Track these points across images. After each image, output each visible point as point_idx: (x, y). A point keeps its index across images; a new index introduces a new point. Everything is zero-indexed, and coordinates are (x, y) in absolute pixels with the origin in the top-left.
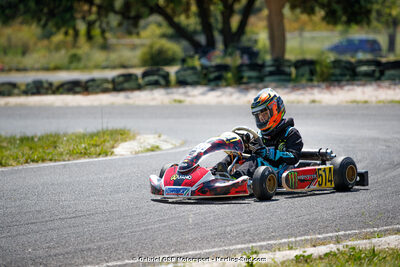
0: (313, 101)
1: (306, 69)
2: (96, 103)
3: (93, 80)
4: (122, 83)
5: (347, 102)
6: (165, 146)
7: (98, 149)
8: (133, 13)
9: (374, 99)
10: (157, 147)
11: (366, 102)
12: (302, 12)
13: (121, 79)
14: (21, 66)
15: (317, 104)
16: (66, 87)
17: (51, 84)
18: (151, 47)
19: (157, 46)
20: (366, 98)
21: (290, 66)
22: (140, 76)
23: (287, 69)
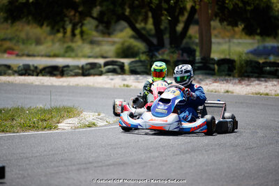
0: (227, 92)
1: (226, 67)
2: (65, 84)
3: (68, 66)
4: (89, 69)
5: (253, 93)
6: (100, 123)
7: (45, 124)
8: (105, 19)
9: (273, 92)
10: (94, 124)
11: (267, 94)
12: (228, 25)
13: (88, 66)
14: (31, 53)
15: (229, 94)
16: (47, 70)
17: (36, 68)
18: (123, 44)
19: (127, 44)
20: (267, 91)
21: (214, 64)
22: (102, 65)
23: (212, 66)
